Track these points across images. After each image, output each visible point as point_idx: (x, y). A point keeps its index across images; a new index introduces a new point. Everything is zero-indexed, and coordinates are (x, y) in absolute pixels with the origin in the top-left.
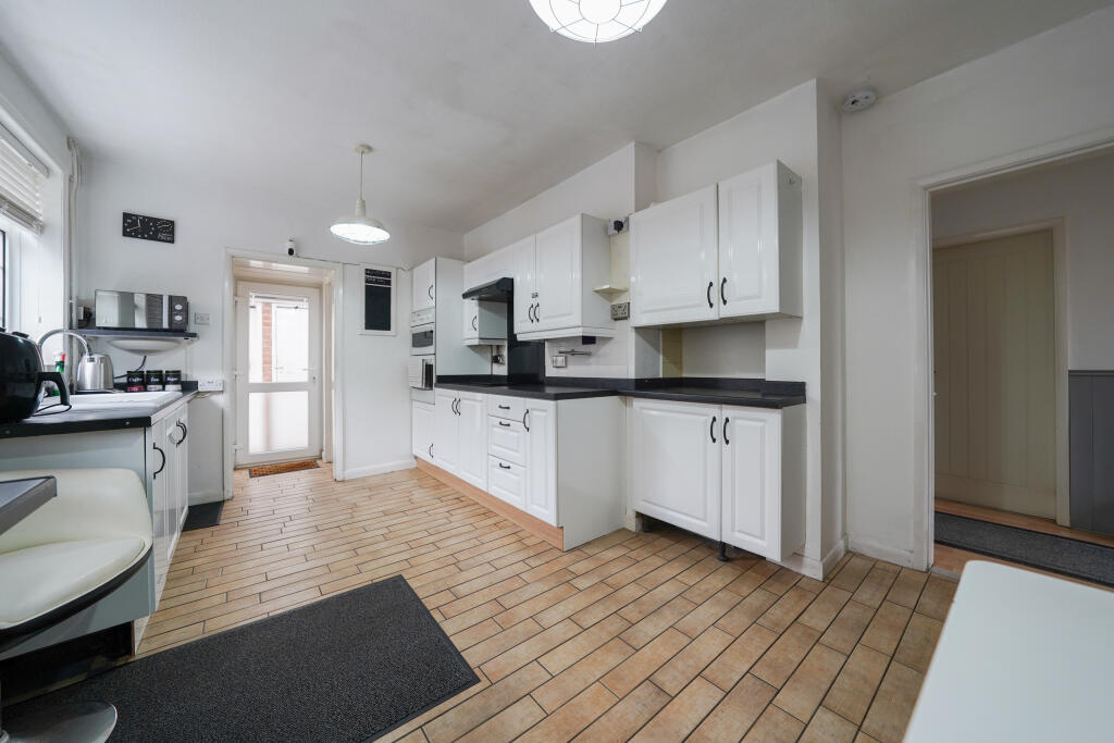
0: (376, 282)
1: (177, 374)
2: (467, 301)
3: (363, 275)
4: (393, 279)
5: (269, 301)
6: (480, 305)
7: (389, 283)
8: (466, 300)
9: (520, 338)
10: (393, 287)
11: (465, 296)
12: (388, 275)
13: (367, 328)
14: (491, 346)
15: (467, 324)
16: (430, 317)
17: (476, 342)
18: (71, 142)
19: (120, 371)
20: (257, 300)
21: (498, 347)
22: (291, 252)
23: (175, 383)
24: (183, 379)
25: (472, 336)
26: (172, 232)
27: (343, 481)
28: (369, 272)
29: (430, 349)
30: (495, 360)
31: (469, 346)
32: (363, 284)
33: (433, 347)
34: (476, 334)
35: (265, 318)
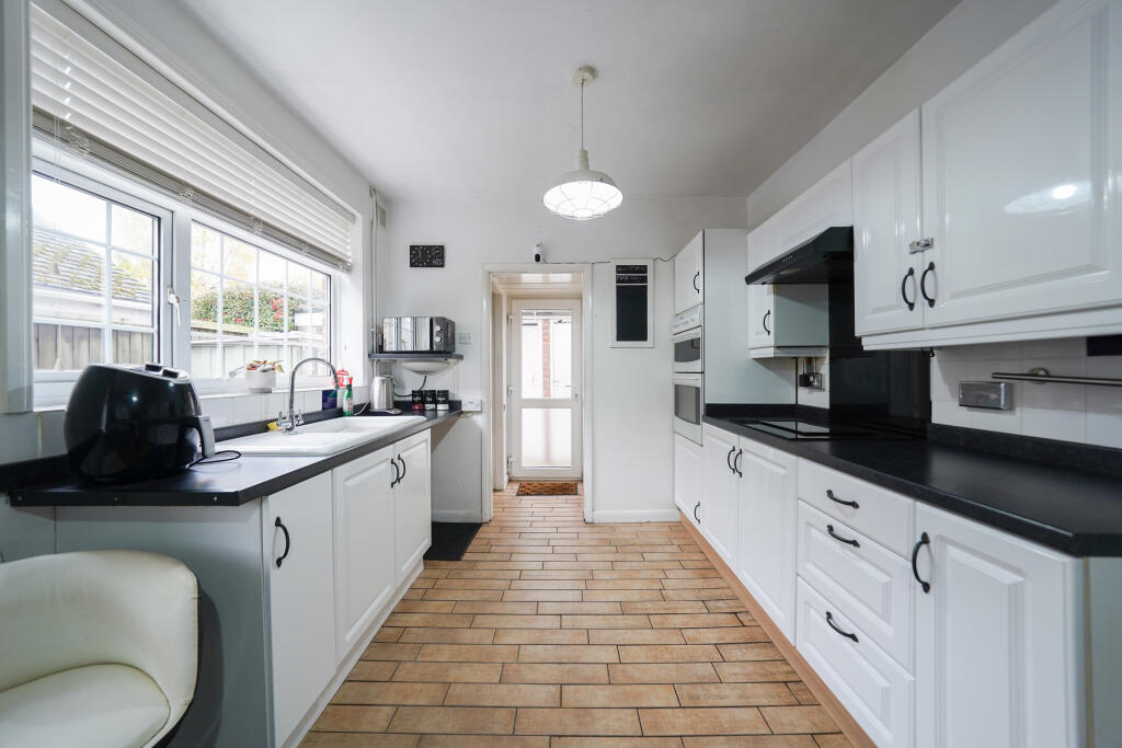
0: (630, 280)
1: (445, 393)
2: (753, 288)
3: (614, 274)
4: (650, 275)
5: (547, 317)
6: (776, 293)
7: (645, 279)
8: (752, 286)
9: (869, 345)
10: (650, 284)
11: (750, 279)
12: (643, 269)
13: (619, 339)
14: (796, 358)
15: (755, 324)
16: (695, 318)
17: (770, 353)
18: (373, 190)
19: (406, 392)
20: (538, 317)
21: (809, 360)
22: (538, 258)
23: (444, 402)
24: (451, 398)
25: (763, 343)
26: (442, 256)
27: (592, 524)
28: (621, 269)
29: (696, 365)
30: (805, 381)
31: (756, 360)
32: (614, 284)
33: (699, 362)
34: (770, 340)
35: (544, 334)
